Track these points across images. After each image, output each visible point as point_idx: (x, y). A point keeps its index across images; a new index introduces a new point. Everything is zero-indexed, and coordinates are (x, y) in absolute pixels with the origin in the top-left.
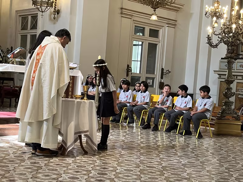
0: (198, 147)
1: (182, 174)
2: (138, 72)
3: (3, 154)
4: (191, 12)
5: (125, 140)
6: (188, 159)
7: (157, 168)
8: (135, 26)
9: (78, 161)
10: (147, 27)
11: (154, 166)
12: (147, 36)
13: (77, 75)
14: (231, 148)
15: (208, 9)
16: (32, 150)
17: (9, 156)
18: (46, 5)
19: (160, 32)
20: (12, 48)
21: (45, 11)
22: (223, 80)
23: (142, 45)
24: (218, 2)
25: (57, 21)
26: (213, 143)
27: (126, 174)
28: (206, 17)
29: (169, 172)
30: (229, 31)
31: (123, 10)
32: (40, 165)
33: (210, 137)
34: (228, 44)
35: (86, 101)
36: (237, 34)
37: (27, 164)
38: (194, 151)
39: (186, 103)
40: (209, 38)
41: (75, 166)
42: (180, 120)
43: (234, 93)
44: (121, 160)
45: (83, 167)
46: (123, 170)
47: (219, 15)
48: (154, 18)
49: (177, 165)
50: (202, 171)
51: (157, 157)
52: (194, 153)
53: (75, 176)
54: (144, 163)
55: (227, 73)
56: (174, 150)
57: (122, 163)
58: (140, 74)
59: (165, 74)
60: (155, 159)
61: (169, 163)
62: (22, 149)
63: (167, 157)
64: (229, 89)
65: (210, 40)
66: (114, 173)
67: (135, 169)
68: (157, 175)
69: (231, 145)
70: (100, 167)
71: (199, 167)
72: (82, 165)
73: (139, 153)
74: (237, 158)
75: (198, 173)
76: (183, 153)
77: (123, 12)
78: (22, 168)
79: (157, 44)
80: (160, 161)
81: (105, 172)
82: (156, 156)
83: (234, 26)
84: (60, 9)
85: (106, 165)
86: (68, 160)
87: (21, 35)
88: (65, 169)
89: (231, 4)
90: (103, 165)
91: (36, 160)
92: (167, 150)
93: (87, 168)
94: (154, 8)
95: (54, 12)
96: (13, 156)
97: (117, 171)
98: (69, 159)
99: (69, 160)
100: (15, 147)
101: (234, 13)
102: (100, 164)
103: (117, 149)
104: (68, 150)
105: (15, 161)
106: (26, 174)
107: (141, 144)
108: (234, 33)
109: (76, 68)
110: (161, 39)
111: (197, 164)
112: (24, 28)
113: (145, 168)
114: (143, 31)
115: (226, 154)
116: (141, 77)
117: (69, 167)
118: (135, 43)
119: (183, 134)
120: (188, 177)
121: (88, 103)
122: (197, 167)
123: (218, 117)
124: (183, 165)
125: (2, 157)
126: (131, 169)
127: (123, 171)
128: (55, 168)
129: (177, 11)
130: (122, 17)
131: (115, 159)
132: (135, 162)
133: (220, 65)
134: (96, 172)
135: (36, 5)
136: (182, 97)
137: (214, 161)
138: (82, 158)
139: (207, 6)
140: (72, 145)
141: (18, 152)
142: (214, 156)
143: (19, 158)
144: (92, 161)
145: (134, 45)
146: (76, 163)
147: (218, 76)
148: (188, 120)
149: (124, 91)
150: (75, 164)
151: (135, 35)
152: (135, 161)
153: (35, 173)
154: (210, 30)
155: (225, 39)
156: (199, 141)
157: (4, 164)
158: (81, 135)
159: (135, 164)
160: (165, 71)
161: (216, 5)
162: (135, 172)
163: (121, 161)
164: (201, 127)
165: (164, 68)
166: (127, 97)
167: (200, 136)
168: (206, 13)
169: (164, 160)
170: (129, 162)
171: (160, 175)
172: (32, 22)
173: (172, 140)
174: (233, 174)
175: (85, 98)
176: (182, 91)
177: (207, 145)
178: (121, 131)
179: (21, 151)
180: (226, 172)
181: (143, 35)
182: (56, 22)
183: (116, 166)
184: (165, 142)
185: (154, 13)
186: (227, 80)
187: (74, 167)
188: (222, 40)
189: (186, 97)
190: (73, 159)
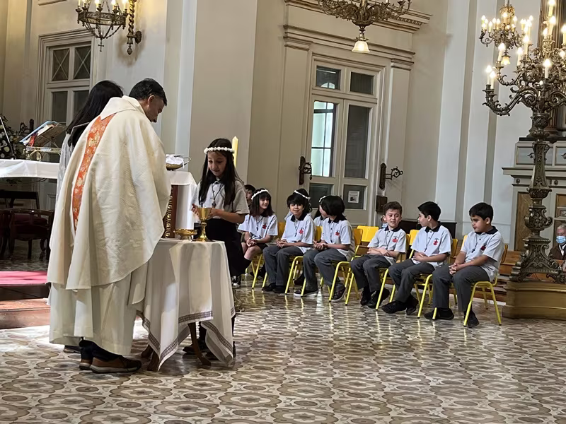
0: (468, 347)
1: (431, 409)
2: (326, 174)
3: (14, 369)
4: (447, 32)
5: (298, 333)
6: (444, 375)
7: (372, 397)
8: (318, 67)
9: (188, 384)
10: (346, 68)
11: (366, 392)
12: (346, 90)
13: (183, 182)
14: (544, 347)
15: (488, 25)
16: (80, 360)
17: (27, 375)
18: (109, 22)
19: (376, 80)
20: (32, 122)
21: (108, 36)
22: (525, 189)
23: (334, 111)
24: (510, 9)
25: (136, 59)
26: (503, 337)
27: (301, 413)
28: (483, 43)
29: (400, 407)
30: (535, 76)
31: (289, 30)
32: (100, 393)
33: (496, 323)
34: (534, 105)
35: (204, 243)
36: (555, 81)
37: (70, 392)
38: (459, 357)
39: (438, 244)
40: (490, 93)
41: (182, 396)
42: (426, 285)
43: (551, 218)
44: (289, 379)
45: (199, 396)
46: (292, 402)
47: (512, 39)
48: (361, 47)
49: (420, 390)
50: (479, 402)
51: (372, 371)
52: (458, 360)
53: (181, 419)
54: (342, 386)
55: (533, 173)
56: (413, 354)
57: (291, 387)
58: (331, 179)
59: (390, 176)
60: (368, 376)
61: (400, 385)
62: (58, 357)
63: (396, 372)
64: (539, 210)
65: (493, 96)
66: (273, 410)
67: (320, 401)
68: (374, 413)
69: (545, 340)
70: (240, 398)
71: (472, 393)
72: (198, 392)
73: (332, 362)
74: (560, 370)
75: (468, 407)
76: (434, 362)
77: (289, 35)
78: (57, 402)
79: (369, 109)
80: (379, 380)
81: (251, 409)
82: (369, 370)
83: (547, 64)
84: (144, 31)
85: (253, 392)
86: (164, 382)
87: (53, 93)
88: (158, 402)
89: (541, 12)
90: (246, 391)
91: (91, 383)
92: (396, 354)
93: (209, 400)
94: (360, 26)
95: (128, 37)
96: (36, 375)
97: (280, 406)
98: (167, 380)
99: (169, 382)
100: (40, 354)
101: (547, 33)
102: (240, 390)
103: (280, 353)
104: (165, 359)
105: (43, 386)
106: (67, 416)
107: (334, 342)
108: (547, 79)
109: (181, 166)
110: (378, 96)
111: (466, 385)
112: (60, 75)
113: (344, 397)
114: (335, 77)
115: (532, 362)
116: (332, 185)
117: (168, 399)
118: (317, 105)
119: (434, 318)
120: (446, 417)
121: (210, 246)
122: (466, 393)
123: (512, 275)
124: (433, 389)
125: (11, 377)
126: (313, 400)
127: (293, 404)
128: (133, 401)
129: (415, 29)
130: (287, 46)
131: (274, 378)
132: (321, 384)
133: (517, 156)
134: (231, 409)
135: (88, 22)
136: (427, 230)
137: (506, 379)
138: (196, 376)
139: (483, 18)
140: (173, 345)
141: (49, 365)
142: (506, 367)
143: (50, 379)
144: (221, 382)
145: (317, 111)
146: (184, 388)
147: (512, 180)
148: (444, 285)
149: (293, 219)
150: (180, 391)
151: (318, 88)
152: (320, 382)
153: (88, 412)
154: (491, 74)
155: (528, 93)
156: (470, 332)
157: (15, 394)
158: (195, 323)
159: (322, 389)
160: (388, 171)
161: (505, 15)
162: (320, 408)
163: (287, 381)
164: (473, 299)
165: (386, 163)
166: (301, 232)
167: (473, 322)
168: (483, 34)
169: (389, 377)
170: (307, 384)
171: (380, 414)
172: (77, 63)
173: (407, 332)
174: (550, 408)
175: (202, 236)
176: (426, 217)
177: (490, 343)
178: (288, 312)
179: (54, 361)
180: (534, 405)
181: (337, 87)
182: (134, 60)
183: (278, 393)
184: (390, 336)
185: (361, 35)
186: (533, 189)
187: (180, 398)
188: (519, 97)
189: (436, 230)
190: (178, 379)
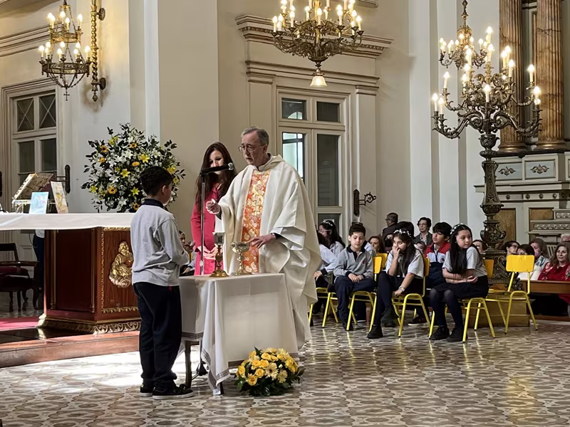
4: (410, 54)
8: (283, 99)
10: (311, 99)
12: (313, 120)
19: (342, 106)
21: (73, 84)
23: (302, 140)
24: (466, 30)
25: (102, 105)
28: (443, 65)
31: (251, 66)
48: (319, 82)
59: (363, 202)
65: (443, 121)
77: (252, 70)
79: (338, 136)
83: (487, 89)
84: (107, 77)
92: (360, 363)
94: (316, 61)
95: (93, 84)
96: (42, 399)
105: (49, 406)
106: (75, 424)
108: (488, 103)
110: (345, 124)
112: (25, 125)
129: (378, 55)
130: (249, 81)
135: (51, 72)
139: (442, 40)
151: (285, 120)
155: (474, 116)
160: (361, 197)
161: (462, 36)
165: (358, 190)
168: (442, 56)
172: (43, 111)
181: (305, 118)
185: (318, 70)
186: (486, 206)
188: (465, 119)
